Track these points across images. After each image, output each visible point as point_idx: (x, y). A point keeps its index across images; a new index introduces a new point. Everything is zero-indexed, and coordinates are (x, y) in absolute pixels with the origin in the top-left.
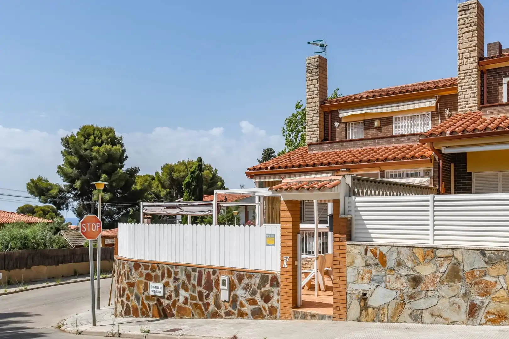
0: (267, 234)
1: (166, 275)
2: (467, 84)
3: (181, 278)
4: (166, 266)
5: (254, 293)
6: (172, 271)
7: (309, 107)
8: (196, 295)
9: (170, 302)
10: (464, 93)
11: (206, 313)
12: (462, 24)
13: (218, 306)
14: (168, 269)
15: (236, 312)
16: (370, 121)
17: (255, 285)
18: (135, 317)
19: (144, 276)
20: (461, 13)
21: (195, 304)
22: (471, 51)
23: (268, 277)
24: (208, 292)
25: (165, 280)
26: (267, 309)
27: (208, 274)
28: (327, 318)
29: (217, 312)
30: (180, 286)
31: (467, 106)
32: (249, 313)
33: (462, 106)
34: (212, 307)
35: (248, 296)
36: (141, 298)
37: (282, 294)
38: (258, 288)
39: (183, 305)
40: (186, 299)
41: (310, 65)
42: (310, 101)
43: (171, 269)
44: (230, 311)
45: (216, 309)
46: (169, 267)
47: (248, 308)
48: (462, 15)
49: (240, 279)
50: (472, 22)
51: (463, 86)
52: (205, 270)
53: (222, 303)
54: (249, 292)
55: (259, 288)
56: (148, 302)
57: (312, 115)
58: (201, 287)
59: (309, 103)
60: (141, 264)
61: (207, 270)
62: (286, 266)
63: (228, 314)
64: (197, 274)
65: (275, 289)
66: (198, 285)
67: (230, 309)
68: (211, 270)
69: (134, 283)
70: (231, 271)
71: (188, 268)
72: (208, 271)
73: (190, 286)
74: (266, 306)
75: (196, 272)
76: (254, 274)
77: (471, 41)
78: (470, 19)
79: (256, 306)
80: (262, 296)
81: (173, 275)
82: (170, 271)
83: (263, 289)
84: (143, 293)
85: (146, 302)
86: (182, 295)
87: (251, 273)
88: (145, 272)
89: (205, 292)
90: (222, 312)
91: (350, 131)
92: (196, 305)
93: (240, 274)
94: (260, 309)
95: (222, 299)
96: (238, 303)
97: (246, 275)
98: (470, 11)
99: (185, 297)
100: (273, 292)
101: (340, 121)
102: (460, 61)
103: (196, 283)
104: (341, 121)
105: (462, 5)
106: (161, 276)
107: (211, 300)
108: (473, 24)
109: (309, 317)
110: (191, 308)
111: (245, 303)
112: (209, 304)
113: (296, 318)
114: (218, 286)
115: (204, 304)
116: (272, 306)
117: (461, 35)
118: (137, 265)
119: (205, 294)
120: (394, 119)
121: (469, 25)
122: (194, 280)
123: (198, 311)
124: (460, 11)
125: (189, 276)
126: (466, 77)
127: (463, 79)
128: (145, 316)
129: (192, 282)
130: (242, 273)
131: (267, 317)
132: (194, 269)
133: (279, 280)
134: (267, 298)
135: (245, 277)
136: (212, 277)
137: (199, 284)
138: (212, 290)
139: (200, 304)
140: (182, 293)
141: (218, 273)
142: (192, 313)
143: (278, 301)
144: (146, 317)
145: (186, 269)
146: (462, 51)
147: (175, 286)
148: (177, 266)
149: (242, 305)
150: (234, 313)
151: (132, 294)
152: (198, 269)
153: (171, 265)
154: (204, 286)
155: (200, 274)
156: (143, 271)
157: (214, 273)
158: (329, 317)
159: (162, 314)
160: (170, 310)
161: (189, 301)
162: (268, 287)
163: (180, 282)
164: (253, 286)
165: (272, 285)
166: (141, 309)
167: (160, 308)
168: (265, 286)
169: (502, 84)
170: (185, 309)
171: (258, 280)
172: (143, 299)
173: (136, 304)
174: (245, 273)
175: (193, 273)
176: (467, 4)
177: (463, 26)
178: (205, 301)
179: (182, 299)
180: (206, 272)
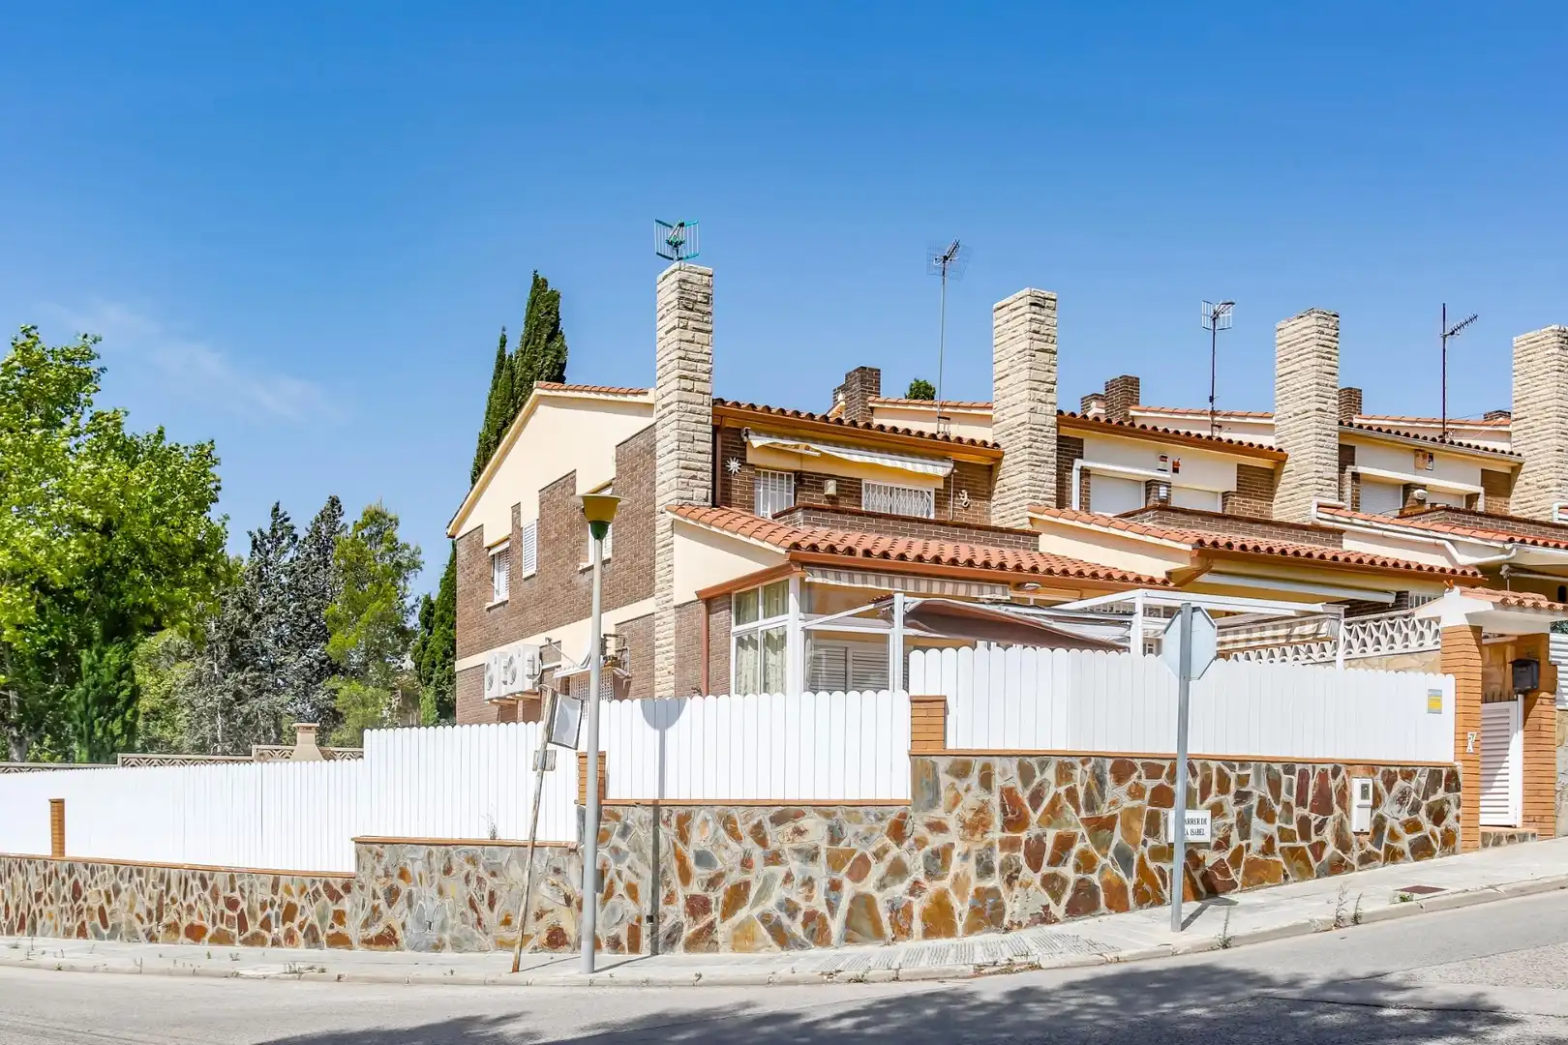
0: (1430, 690)
1: (1214, 787)
2: (1042, 452)
3: (1254, 791)
4: (1213, 765)
5: (1415, 809)
6: (1233, 776)
7: (686, 402)
8: (1294, 826)
9: (1226, 856)
10: (1037, 469)
11: (1315, 865)
12: (1035, 332)
13: (1343, 844)
14: (1220, 771)
15: (1382, 852)
16: (812, 478)
17: (1417, 792)
18: (1117, 912)
19: (1147, 795)
20: (1034, 308)
21: (1290, 848)
22: (1048, 391)
23: (1440, 772)
24: (1321, 817)
25: (1212, 799)
26: (1439, 837)
27: (1323, 775)
28: (1530, 838)
29: (1343, 860)
30: (1254, 811)
31: (1042, 496)
32: (1407, 849)
33: (1034, 494)
34: (1331, 849)
35: (1405, 816)
36: (1136, 857)
37: (1463, 803)
38: (1423, 798)
39: (1260, 857)
40: (1270, 840)
41: (688, 286)
42: (688, 384)
43: (1227, 770)
44: (1369, 852)
45: (1339, 852)
46: (1223, 766)
47: (1405, 842)
48: (1035, 313)
49: (1389, 783)
50: (1049, 335)
51: (1035, 454)
52: (1314, 768)
53: (1354, 837)
54: (1407, 808)
55: (1426, 797)
56: (1159, 864)
57: (693, 426)
58: (1305, 807)
59: (684, 390)
60: (1138, 762)
61: (1319, 767)
62: (1472, 751)
63: (1366, 859)
64: (1295, 779)
65: (1451, 796)
66: (1298, 805)
67: (1370, 847)
68: (1329, 767)
69: (1115, 817)
70: (1371, 767)
71: (1272, 765)
72: (1323, 770)
73: (1278, 809)
74: (1438, 831)
75: (1293, 774)
76: (1415, 768)
77: (1049, 371)
78: (1047, 327)
79: (1419, 835)
80: (1429, 813)
81: (1233, 787)
82: (1226, 775)
83: (1432, 798)
84: (1145, 843)
85: (1152, 865)
86: (1257, 832)
87: (1410, 769)
88: (1150, 784)
89: (1315, 819)
90: (1353, 857)
91: (761, 490)
92: (1293, 850)
93: (1390, 771)
94: (1427, 838)
95: (1355, 828)
96: (1386, 832)
97: (1401, 771)
98: (1047, 311)
99: (1265, 836)
100: (1449, 802)
101: (743, 462)
102: (1033, 404)
103: (1293, 800)
104: (745, 459)
105: (1036, 294)
106: (1198, 791)
107: (1328, 834)
108: (1051, 339)
109: (1505, 841)
110: (1280, 859)
111: (1400, 830)
112: (1323, 845)
113: (1485, 845)
114: (1344, 802)
115: (1312, 848)
116: (1447, 830)
117: (1034, 352)
118: (1123, 767)
119: (1314, 823)
120: (863, 486)
121: (1045, 337)
122: (1289, 792)
123: (1300, 864)
124: (1032, 304)
125: (1275, 785)
126: (1040, 439)
127: (1035, 441)
128: (1149, 904)
129: (1284, 796)
130: (1393, 769)
131: (1438, 853)
132: (1289, 768)
133: (1461, 778)
134: (1438, 816)
135: (1399, 777)
136: (1333, 784)
137: (1302, 802)
138: (1331, 811)
139: (1303, 848)
140: (1257, 824)
141: (1343, 773)
142: (1285, 871)
143: (1458, 818)
144: (1151, 906)
145: (1269, 769)
146: (1035, 385)
147: (1239, 813)
148: (1244, 763)
149: (1394, 836)
150: (1378, 856)
151: (1103, 851)
152: (1298, 767)
153: (1229, 762)
154: (1311, 804)
155: (1304, 775)
156: (1144, 781)
157: (1336, 772)
158: (1534, 835)
159: (1202, 888)
160: (1226, 873)
161: (1278, 844)
162: (1441, 794)
163: (1254, 802)
164: (1414, 795)
165: (1448, 789)
166: (1136, 887)
167: (1197, 875)
168: (1435, 792)
169: (1072, 468)
170: (1264, 865)
171: (1423, 780)
172: (1142, 859)
173: (1117, 875)
174: (1398, 769)
175: (1285, 778)
176: (1042, 296)
177: (1036, 336)
178: (1315, 839)
179: (1257, 842)
180: (1316, 773)
